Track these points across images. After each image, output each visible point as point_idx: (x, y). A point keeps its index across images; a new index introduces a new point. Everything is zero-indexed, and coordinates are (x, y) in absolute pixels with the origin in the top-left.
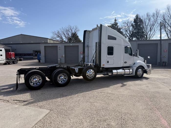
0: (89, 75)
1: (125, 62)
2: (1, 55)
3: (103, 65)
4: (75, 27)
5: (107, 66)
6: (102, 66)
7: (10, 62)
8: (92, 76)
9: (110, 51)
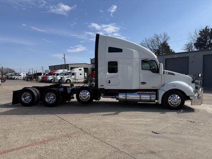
0: (82, 97)
3: (101, 86)
5: (107, 87)
8: (86, 98)
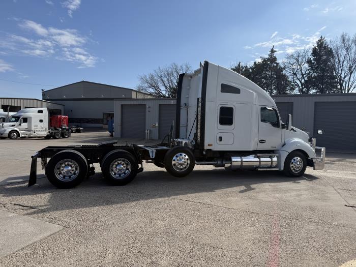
0: (177, 164)
1: (262, 141)
2: (41, 121)
3: (209, 145)
4: (184, 67)
5: (217, 147)
6: (206, 147)
7: (57, 135)
8: (184, 166)
9: (226, 116)
